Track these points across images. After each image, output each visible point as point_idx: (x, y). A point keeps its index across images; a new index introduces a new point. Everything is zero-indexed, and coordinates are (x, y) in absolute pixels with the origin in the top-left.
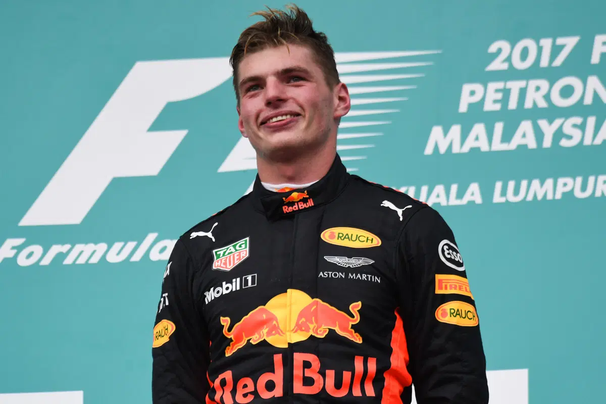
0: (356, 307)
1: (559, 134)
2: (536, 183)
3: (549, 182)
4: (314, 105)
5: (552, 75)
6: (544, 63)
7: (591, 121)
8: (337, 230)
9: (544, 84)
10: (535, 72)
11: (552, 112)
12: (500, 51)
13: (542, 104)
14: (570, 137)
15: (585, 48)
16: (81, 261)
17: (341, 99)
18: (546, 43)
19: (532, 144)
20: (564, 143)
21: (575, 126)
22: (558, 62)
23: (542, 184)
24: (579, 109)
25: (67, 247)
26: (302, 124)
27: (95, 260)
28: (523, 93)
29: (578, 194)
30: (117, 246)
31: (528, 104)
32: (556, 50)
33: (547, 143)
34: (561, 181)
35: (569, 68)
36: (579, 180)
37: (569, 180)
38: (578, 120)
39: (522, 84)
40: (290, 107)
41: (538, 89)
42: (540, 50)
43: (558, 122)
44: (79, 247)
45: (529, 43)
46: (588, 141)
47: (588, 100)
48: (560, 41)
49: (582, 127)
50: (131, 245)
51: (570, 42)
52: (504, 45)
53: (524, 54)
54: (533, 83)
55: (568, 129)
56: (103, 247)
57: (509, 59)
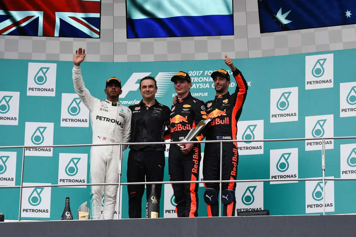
0: (186, 117)
1: (199, 86)
2: (196, 93)
3: (198, 94)
4: (185, 87)
5: (198, 77)
6: (197, 75)
7: (205, 84)
8: (185, 105)
9: (197, 78)
10: (196, 76)
11: (198, 83)
12: (190, 73)
13: (197, 81)
14: (201, 87)
15: (204, 73)
16: (124, 104)
17: (190, 85)
18: (198, 72)
19: (195, 88)
20: (200, 87)
21: (202, 85)
22: (199, 75)
23: (197, 94)
24: (202, 82)
25: (122, 101)
26: (183, 90)
27: (126, 104)
28: (194, 79)
29: (202, 95)
30: (130, 101)
31: (195, 81)
32: (199, 73)
33: (198, 87)
34: (200, 93)
35: (201, 76)
36: (202, 93)
37: (201, 93)
38: (203, 84)
39: (194, 78)
40: (181, 87)
41: (196, 79)
42: (197, 73)
43: (199, 84)
44: (124, 102)
45: (195, 72)
46: (204, 87)
47: (204, 81)
48: (200, 72)
49: (203, 85)
50: (132, 101)
51: (201, 72)
52: (191, 72)
53: (194, 74)
54: (196, 78)
55: (201, 85)
56: (128, 101)
57: (192, 74)
